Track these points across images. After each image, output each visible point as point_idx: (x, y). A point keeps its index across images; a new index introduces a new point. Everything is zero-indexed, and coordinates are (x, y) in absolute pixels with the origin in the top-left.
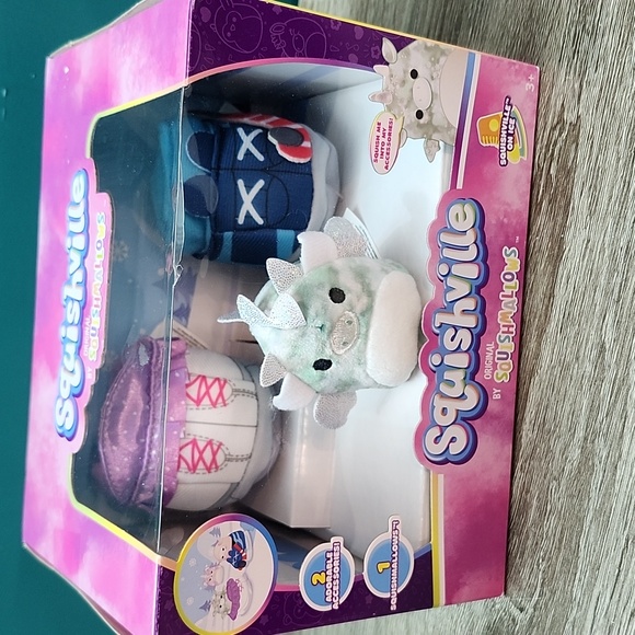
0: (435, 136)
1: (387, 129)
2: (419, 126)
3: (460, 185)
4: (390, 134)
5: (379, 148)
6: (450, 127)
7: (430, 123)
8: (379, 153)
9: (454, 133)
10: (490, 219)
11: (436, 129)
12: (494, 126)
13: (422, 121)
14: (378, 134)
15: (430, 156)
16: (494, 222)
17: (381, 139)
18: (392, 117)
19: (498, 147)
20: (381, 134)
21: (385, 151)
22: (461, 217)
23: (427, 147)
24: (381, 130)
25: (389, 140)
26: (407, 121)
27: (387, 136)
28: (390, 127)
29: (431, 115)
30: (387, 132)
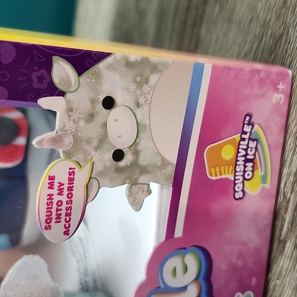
0: (142, 179)
1: (66, 182)
2: (118, 170)
3: (179, 232)
4: (70, 189)
5: (54, 210)
6: (165, 163)
7: (135, 164)
8: (54, 216)
9: (171, 170)
10: (220, 265)
11: (144, 170)
12: (228, 153)
13: (122, 164)
14: (50, 192)
15: (137, 204)
16: (224, 267)
17: (56, 198)
18: (73, 165)
19: (231, 177)
20: (55, 191)
21: (63, 212)
22: (179, 270)
23: (130, 194)
24: (56, 185)
25: (70, 196)
26: (99, 167)
27: (66, 192)
28: (71, 180)
29: (136, 153)
30: (66, 187)
